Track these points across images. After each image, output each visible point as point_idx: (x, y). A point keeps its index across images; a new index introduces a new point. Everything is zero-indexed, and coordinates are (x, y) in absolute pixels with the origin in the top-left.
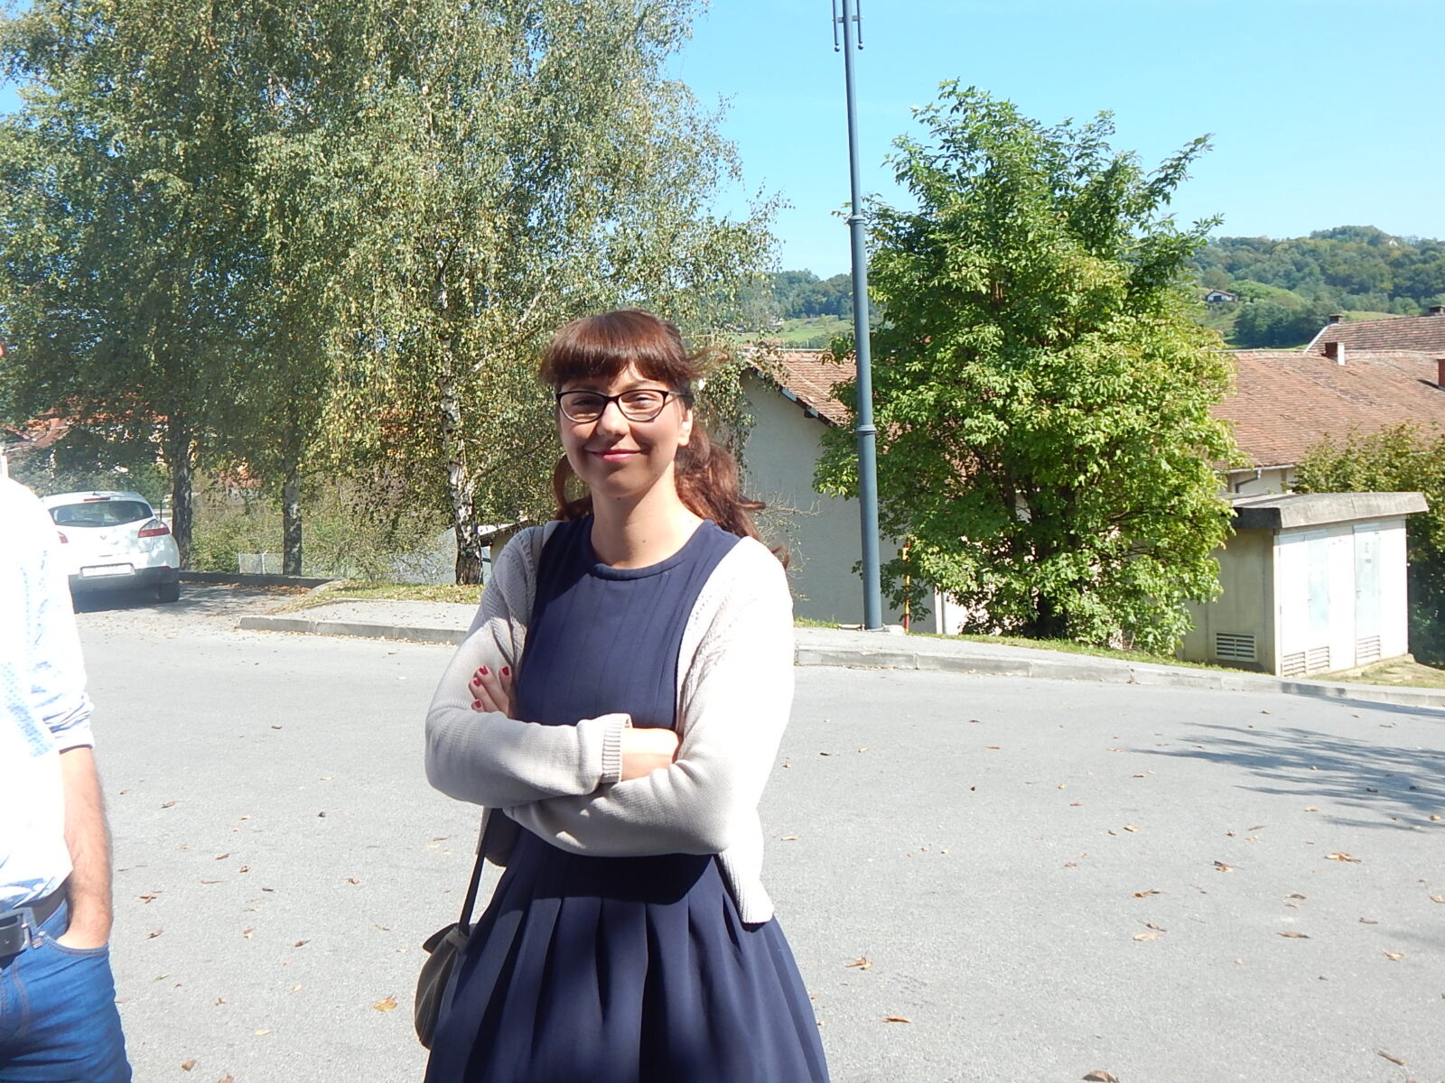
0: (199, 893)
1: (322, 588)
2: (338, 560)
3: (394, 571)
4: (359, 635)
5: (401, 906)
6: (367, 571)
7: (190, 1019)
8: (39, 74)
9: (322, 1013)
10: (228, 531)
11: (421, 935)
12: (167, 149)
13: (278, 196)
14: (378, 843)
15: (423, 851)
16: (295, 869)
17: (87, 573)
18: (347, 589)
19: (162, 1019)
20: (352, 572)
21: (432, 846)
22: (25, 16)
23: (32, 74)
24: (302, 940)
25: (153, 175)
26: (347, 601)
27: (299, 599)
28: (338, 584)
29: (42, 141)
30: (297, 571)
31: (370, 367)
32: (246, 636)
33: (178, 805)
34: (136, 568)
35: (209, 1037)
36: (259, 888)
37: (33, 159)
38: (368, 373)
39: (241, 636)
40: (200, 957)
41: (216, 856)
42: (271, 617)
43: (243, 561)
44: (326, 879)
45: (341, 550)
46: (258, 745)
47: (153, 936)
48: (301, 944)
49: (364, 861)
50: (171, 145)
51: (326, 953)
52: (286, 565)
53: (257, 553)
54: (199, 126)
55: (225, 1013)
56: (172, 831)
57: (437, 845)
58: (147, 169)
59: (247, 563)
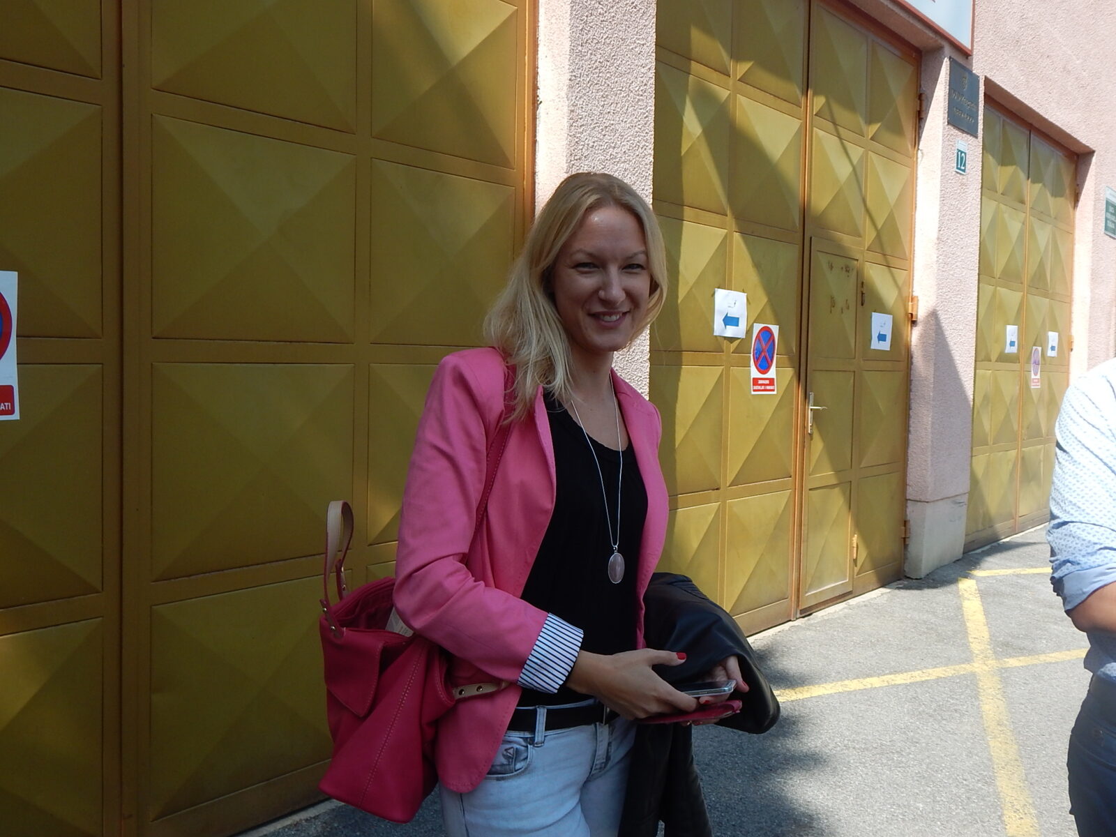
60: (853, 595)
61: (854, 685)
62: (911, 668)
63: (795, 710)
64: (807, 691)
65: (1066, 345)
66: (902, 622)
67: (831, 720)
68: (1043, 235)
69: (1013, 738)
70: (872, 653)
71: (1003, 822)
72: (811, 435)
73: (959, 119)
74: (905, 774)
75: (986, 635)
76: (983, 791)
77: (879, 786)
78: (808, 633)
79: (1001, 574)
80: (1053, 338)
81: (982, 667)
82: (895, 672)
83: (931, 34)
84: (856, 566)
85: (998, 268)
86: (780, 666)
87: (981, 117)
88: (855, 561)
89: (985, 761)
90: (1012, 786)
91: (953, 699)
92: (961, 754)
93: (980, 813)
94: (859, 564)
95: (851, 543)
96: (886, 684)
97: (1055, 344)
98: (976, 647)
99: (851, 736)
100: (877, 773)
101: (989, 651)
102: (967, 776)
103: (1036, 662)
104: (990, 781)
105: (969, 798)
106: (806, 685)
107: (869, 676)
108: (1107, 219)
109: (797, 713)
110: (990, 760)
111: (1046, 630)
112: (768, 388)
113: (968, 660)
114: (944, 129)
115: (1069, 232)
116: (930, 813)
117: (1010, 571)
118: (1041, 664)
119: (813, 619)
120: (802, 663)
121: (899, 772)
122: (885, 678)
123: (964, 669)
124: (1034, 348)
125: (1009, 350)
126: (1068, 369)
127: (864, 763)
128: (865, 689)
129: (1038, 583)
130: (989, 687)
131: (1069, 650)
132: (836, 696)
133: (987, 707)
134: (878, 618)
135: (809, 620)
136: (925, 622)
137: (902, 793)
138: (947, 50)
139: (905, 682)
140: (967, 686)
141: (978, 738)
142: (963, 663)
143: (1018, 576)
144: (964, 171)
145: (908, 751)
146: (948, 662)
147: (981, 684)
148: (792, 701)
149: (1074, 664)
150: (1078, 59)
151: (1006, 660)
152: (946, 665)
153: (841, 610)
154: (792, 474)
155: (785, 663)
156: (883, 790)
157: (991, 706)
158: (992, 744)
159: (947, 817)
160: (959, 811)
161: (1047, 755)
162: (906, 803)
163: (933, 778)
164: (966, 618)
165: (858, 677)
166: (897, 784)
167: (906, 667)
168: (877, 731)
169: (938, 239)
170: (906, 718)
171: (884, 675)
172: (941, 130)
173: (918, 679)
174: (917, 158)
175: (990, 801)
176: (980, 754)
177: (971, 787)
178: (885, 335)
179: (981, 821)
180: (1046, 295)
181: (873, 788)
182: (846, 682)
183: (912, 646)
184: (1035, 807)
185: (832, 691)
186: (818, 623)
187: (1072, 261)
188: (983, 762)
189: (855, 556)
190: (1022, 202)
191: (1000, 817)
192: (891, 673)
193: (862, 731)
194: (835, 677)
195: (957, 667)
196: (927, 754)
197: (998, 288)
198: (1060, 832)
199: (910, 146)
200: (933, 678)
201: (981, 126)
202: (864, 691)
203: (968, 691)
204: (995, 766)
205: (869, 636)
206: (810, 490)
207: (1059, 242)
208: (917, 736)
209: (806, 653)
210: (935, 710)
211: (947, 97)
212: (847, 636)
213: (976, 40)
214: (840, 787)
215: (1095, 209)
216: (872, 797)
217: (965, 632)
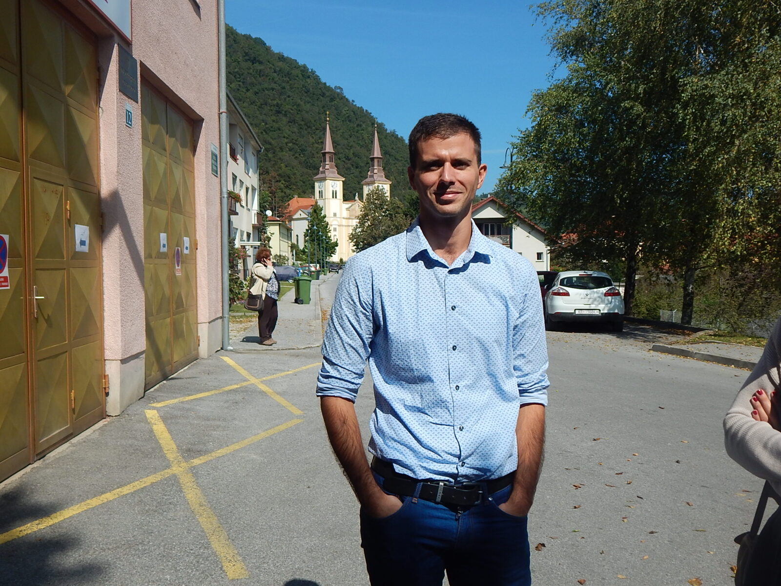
0: (603, 490)
1: (701, 333)
2: (715, 318)
3: (749, 328)
4: (719, 363)
5: (715, 525)
6: (733, 327)
7: (585, 558)
8: (578, 57)
9: (657, 576)
10: (656, 297)
11: (725, 546)
12: (635, 90)
13: (694, 110)
14: (708, 485)
15: (735, 496)
16: (658, 489)
17: (577, 312)
18: (715, 335)
19: (572, 554)
20: (723, 326)
21: (741, 495)
22: (574, 28)
23: (574, 57)
24: (654, 530)
25: (627, 104)
26: (714, 342)
27: (688, 338)
28: (711, 332)
29: (575, 91)
30: (689, 322)
31: (741, 207)
32: (654, 355)
33: (601, 440)
34: (602, 312)
35: (593, 571)
36: (635, 495)
37: (570, 100)
38: (740, 211)
39: (651, 355)
40: (597, 526)
41: (616, 472)
42: (669, 346)
43: (663, 314)
44: (674, 499)
45: (718, 313)
46: (650, 416)
47: (575, 508)
48: (652, 533)
49: (698, 494)
50: (637, 87)
51: (666, 542)
52: (682, 318)
53: (671, 310)
54: (652, 76)
55: (604, 560)
56: (596, 454)
57: (744, 495)
58: (625, 101)
59: (665, 315)
60: (73, 436)
61: (94, 502)
62: (131, 480)
63: (55, 532)
64: (60, 515)
65: (194, 246)
66: (115, 449)
67: (85, 532)
68: (178, 173)
69: (212, 513)
70: (100, 476)
71: (224, 571)
72: (37, 319)
73: (126, 89)
74: (151, 558)
75: (174, 447)
76: (205, 554)
77: (135, 571)
78: (48, 471)
79: (171, 403)
80: (186, 240)
81: (178, 469)
82: (121, 486)
83: (106, 26)
84: (74, 414)
85: (153, 194)
86: (33, 501)
87: (139, 89)
88: (74, 410)
89: (200, 533)
90: (222, 545)
91: (166, 495)
92: (183, 533)
93: (208, 569)
94: (76, 412)
95: (70, 397)
96: (117, 496)
97: (188, 246)
98: (170, 456)
99: (103, 540)
100: (131, 562)
101: (180, 457)
102: (192, 547)
103: (210, 458)
104: (207, 546)
105: (198, 562)
106: (58, 511)
107: (103, 493)
108: (212, 164)
109: (57, 534)
110: (203, 531)
111: (210, 436)
112: (3, 284)
113: (168, 466)
114: (117, 94)
115: (192, 172)
116: (175, 580)
117: (176, 401)
118: (214, 459)
119: (47, 459)
120: (49, 495)
121: (146, 557)
122: (114, 492)
123: (168, 473)
124: (177, 248)
125: (164, 250)
126: (196, 262)
127: (119, 558)
128: (103, 503)
129: (196, 406)
130: (187, 481)
131: (228, 446)
132: (83, 514)
133: (190, 496)
134: (96, 449)
135: (44, 461)
136: (131, 446)
137: (153, 571)
138: (116, 38)
139: (130, 491)
140: (173, 485)
141: (190, 519)
142: (166, 469)
143: (182, 402)
144: (131, 125)
145: (147, 540)
146: (155, 470)
147: (181, 481)
148: (50, 526)
149: (233, 454)
150: (192, 58)
151: (192, 461)
152: (155, 473)
153: (67, 449)
154: (25, 351)
155: (36, 498)
156: (138, 574)
157: (192, 494)
158: (200, 520)
159: (188, 579)
160: (194, 573)
161: (236, 518)
162: (157, 578)
163: (170, 555)
164: (158, 438)
165: (95, 496)
166: (147, 567)
167: (128, 480)
168: (121, 532)
169: (117, 172)
170: (139, 517)
171: (114, 490)
172: (115, 95)
173: (139, 487)
174: (99, 113)
175: (212, 560)
176: (195, 529)
177: (197, 553)
178: (85, 241)
179: (211, 575)
180: (181, 213)
181: (132, 574)
182: (88, 501)
183: (128, 464)
184: (240, 555)
185: (80, 511)
186: (52, 462)
187: (194, 191)
188: (199, 534)
189: (73, 406)
190: (165, 150)
191: (221, 569)
192: (118, 488)
193: (110, 534)
194: (78, 499)
195: (162, 473)
196: (161, 539)
197: (154, 208)
198: (259, 567)
199: (94, 104)
200: (149, 484)
201: (139, 95)
202: (102, 506)
203: (174, 488)
204: (208, 535)
205: (94, 463)
206: (38, 361)
207: (186, 178)
208: (150, 528)
209: (50, 486)
210: (157, 507)
211: (118, 72)
212: (78, 467)
213: (133, 34)
214: (107, 581)
215: (206, 157)
216: (132, 581)
217: (160, 448)
